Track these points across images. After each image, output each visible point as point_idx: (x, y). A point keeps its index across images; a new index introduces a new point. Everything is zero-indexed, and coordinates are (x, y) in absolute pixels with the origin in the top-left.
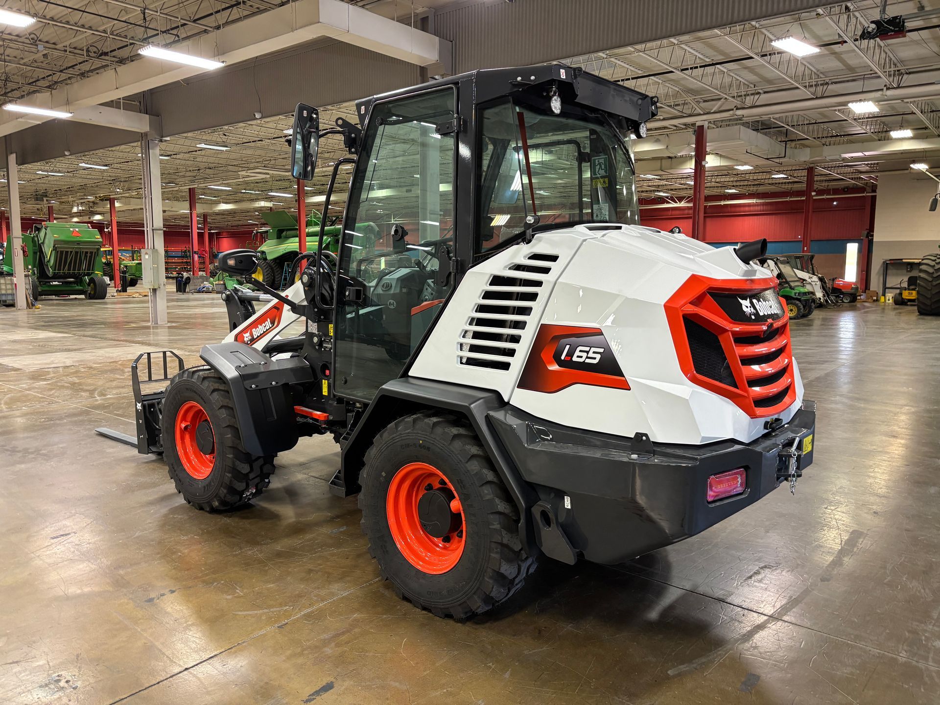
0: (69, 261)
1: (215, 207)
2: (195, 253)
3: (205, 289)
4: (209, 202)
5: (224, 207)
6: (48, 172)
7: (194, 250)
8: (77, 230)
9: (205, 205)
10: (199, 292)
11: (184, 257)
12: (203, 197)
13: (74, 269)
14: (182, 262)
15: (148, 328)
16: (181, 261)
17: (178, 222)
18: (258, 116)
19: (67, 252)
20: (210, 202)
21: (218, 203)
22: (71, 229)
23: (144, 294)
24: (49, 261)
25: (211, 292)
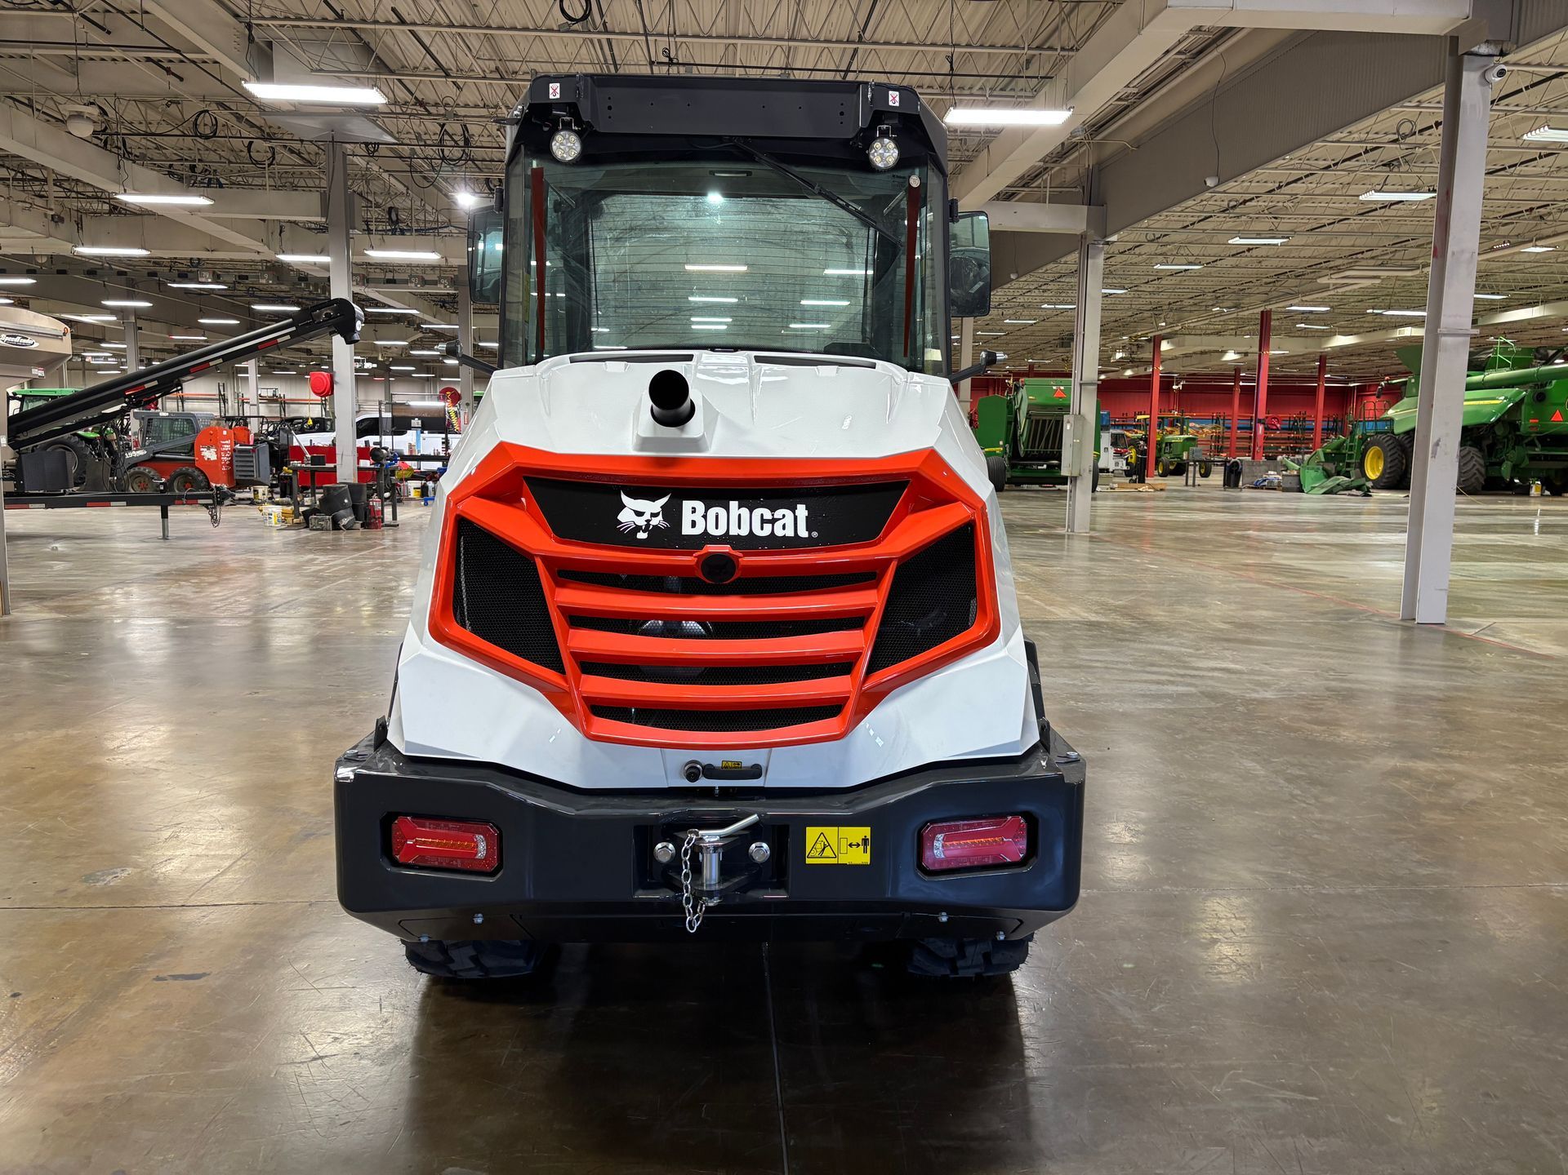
0: (1046, 434)
1: (1326, 342)
2: (1260, 421)
3: (1266, 483)
4: (1317, 334)
5: (1341, 341)
6: (1055, 304)
7: (1259, 417)
8: (1062, 388)
9: (1309, 340)
10: (1257, 487)
11: (1292, 429)
12: (1303, 325)
13: (1053, 448)
14: (1289, 438)
15: (1062, 537)
16: (1286, 436)
17: (1287, 371)
18: (1210, 182)
19: (1044, 421)
20: (1320, 334)
21: (1331, 334)
22: (1054, 388)
23: (1159, 487)
24: (1022, 435)
25: (1275, 489)
